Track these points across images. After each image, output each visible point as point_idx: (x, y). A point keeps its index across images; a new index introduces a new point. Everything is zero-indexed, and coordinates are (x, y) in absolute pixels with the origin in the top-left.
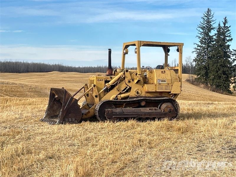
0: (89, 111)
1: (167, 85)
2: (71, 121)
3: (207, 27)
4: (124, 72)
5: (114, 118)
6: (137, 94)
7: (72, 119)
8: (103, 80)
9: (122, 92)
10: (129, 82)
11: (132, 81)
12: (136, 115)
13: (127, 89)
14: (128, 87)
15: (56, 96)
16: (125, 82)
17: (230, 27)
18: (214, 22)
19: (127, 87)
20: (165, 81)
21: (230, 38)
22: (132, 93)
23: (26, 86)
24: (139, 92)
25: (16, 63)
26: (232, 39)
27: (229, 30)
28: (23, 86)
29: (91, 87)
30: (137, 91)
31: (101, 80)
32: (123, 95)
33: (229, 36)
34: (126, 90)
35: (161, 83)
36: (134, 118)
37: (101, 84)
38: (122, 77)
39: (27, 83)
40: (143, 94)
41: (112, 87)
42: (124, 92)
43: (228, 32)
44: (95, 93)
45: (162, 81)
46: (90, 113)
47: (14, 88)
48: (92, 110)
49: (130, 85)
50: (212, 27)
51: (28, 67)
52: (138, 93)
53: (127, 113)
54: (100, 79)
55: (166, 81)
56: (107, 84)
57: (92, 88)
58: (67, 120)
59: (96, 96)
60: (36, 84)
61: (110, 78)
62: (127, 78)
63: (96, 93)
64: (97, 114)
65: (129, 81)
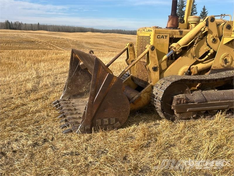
0: (141, 97)
2: (107, 123)
3: (181, 5)
4: (207, 21)
5: (189, 111)
6: (224, 65)
7: (109, 120)
8: (166, 36)
9: (200, 60)
10: (214, 41)
11: (218, 39)
13: (209, 54)
14: (212, 51)
15: (81, 63)
16: (207, 42)
17: (196, 5)
18: (186, 2)
19: (209, 52)
21: (196, 12)
22: (217, 63)
23: (70, 40)
24: (229, 60)
25: (68, 27)
26: (197, 13)
27: (195, 7)
28: (69, 40)
29: (146, 51)
30: (225, 59)
31: (163, 37)
33: (195, 11)
34: (207, 56)
36: (223, 110)
37: (163, 45)
38: (204, 30)
39: (71, 39)
41: (185, 50)
42: (203, 60)
43: (195, 9)
44: (152, 62)
46: (142, 99)
47: (63, 41)
48: (146, 95)
49: (214, 46)
50: (184, 5)
51: (75, 30)
52: (226, 61)
53: (212, 101)
54: (161, 35)
56: (174, 45)
57: (148, 53)
58: (99, 121)
59: (155, 69)
60: (77, 39)
61: (179, 33)
62: (212, 33)
63: (155, 62)
64: (158, 105)
65: (214, 39)
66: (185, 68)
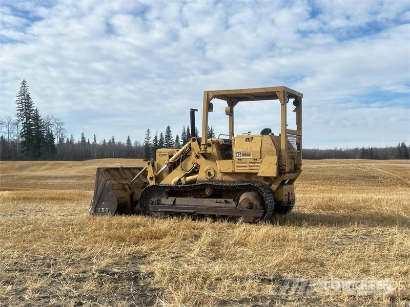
1: (253, 161)
5: (161, 211)
6: (208, 177)
7: (105, 209)
8: (166, 155)
9: (186, 173)
11: (201, 155)
12: (193, 209)
13: (193, 168)
14: (195, 165)
16: (192, 157)
20: (249, 155)
22: (201, 176)
24: (212, 173)
30: (208, 172)
31: (163, 155)
32: (188, 178)
34: (192, 170)
35: (241, 157)
37: (164, 161)
38: (187, 149)
40: (219, 177)
42: (189, 172)
45: (243, 155)
52: (209, 174)
53: (180, 205)
55: (251, 154)
58: (99, 209)
59: (151, 179)
62: (194, 151)
63: (151, 174)
65: (197, 156)
66: (176, 179)
